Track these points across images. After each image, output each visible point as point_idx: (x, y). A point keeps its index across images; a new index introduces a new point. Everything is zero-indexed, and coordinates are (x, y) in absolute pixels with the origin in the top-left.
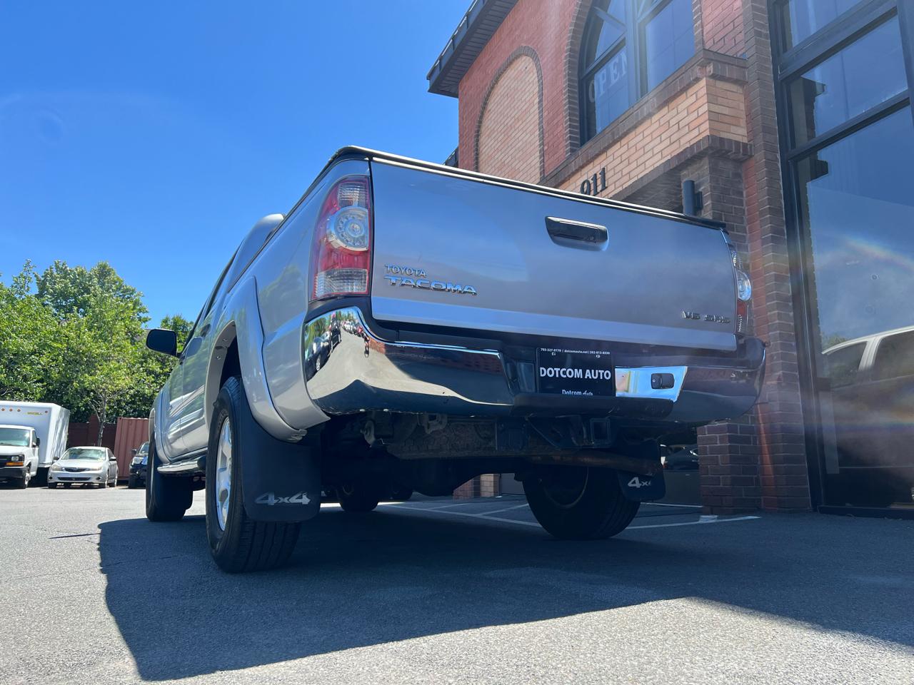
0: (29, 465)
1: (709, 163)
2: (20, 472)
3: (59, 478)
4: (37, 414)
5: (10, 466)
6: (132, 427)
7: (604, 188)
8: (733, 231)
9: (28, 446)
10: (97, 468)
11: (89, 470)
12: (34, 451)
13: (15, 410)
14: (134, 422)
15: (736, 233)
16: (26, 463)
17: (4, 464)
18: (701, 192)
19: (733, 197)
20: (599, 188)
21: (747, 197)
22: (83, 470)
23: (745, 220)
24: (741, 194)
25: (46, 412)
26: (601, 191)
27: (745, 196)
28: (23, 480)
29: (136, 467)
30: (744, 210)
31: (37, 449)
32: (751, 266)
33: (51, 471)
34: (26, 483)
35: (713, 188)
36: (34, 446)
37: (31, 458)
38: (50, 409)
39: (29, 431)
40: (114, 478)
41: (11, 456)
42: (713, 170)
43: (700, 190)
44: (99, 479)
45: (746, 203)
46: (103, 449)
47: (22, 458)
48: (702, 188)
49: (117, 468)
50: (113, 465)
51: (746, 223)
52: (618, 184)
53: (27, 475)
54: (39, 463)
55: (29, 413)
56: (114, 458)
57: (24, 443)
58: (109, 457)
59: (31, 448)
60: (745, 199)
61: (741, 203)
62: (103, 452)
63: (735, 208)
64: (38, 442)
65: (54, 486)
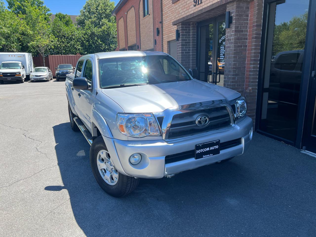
0: (23, 75)
1: (236, 4)
2: (20, 78)
3: (34, 79)
4: (21, 57)
5: (16, 76)
6: (54, 58)
7: (201, 3)
8: (243, 32)
9: (21, 69)
10: (45, 75)
11: (43, 76)
12: (23, 70)
13: (13, 56)
14: (54, 56)
15: (243, 33)
16: (22, 75)
17: (14, 76)
18: (232, 16)
19: (244, 18)
20: (200, 2)
21: (250, 17)
22: (41, 76)
23: (248, 27)
24: (248, 16)
25: (24, 56)
26: (200, 4)
27: (249, 17)
28: (22, 80)
29: (58, 74)
30: (248, 23)
31: (24, 69)
32: (248, 46)
33: (31, 77)
34: (23, 81)
35: (237, 15)
36: (23, 68)
37: (23, 73)
38: (25, 55)
39: (20, 63)
40: (52, 77)
41: (16, 73)
42: (237, 7)
43: (232, 15)
44: (46, 78)
45: (249, 20)
46: (46, 68)
47: (20, 73)
48: (233, 14)
49: (52, 73)
50: (50, 73)
51: (248, 28)
52: (206, 3)
53: (23, 78)
54: (26, 74)
55: (18, 57)
56: (50, 71)
57: (19, 68)
58: (48, 70)
59: (22, 69)
60: (249, 18)
61: (247, 20)
62: (46, 69)
63: (244, 22)
64: (24, 67)
65: (33, 81)
